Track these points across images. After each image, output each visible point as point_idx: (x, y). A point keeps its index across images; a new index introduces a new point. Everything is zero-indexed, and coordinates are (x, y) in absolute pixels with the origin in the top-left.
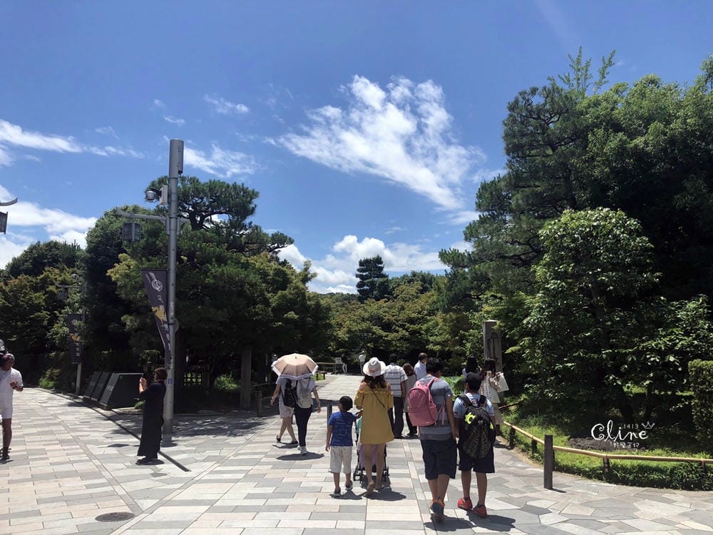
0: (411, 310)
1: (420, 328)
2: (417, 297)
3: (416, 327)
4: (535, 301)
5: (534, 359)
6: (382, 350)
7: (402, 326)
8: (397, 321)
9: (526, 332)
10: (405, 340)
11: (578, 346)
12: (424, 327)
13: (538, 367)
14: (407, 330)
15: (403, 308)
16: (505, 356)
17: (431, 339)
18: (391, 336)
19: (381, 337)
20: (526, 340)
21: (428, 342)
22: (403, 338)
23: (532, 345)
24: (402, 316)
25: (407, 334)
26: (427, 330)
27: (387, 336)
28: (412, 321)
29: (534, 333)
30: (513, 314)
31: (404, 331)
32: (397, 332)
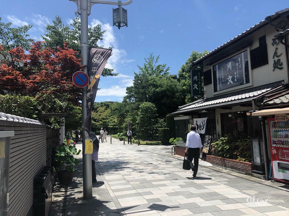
0: (103, 115)
1: (106, 121)
2: (104, 111)
3: (105, 121)
4: (138, 118)
5: (138, 129)
6: (94, 128)
7: (101, 121)
8: (99, 119)
9: (136, 124)
10: (101, 125)
11: (145, 126)
12: (107, 121)
13: (138, 130)
14: (102, 121)
15: (100, 115)
16: (132, 128)
17: (109, 124)
18: (97, 123)
19: (94, 124)
20: (136, 125)
21: (108, 125)
22: (101, 124)
23: (137, 126)
24: (101, 117)
25: (102, 123)
26: (108, 122)
27: (96, 124)
28: (103, 119)
29: (138, 124)
30: (134, 120)
31: (101, 122)
32: (99, 122)
